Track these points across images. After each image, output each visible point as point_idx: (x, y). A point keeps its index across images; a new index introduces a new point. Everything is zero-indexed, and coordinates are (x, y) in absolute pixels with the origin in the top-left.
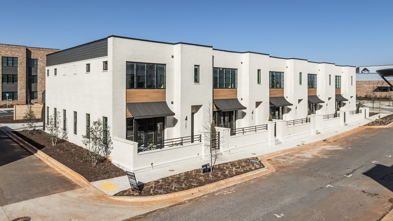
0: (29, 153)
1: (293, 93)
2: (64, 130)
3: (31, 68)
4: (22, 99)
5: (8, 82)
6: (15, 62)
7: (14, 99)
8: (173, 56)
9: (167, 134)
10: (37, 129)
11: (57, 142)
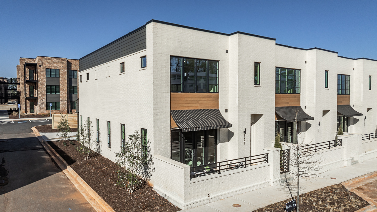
0: (58, 169)
1: (362, 101)
2: (97, 142)
3: (72, 79)
4: (64, 109)
5: (51, 93)
6: (57, 73)
7: (57, 108)
8: (228, 50)
9: (220, 151)
10: (72, 139)
11: (89, 156)
